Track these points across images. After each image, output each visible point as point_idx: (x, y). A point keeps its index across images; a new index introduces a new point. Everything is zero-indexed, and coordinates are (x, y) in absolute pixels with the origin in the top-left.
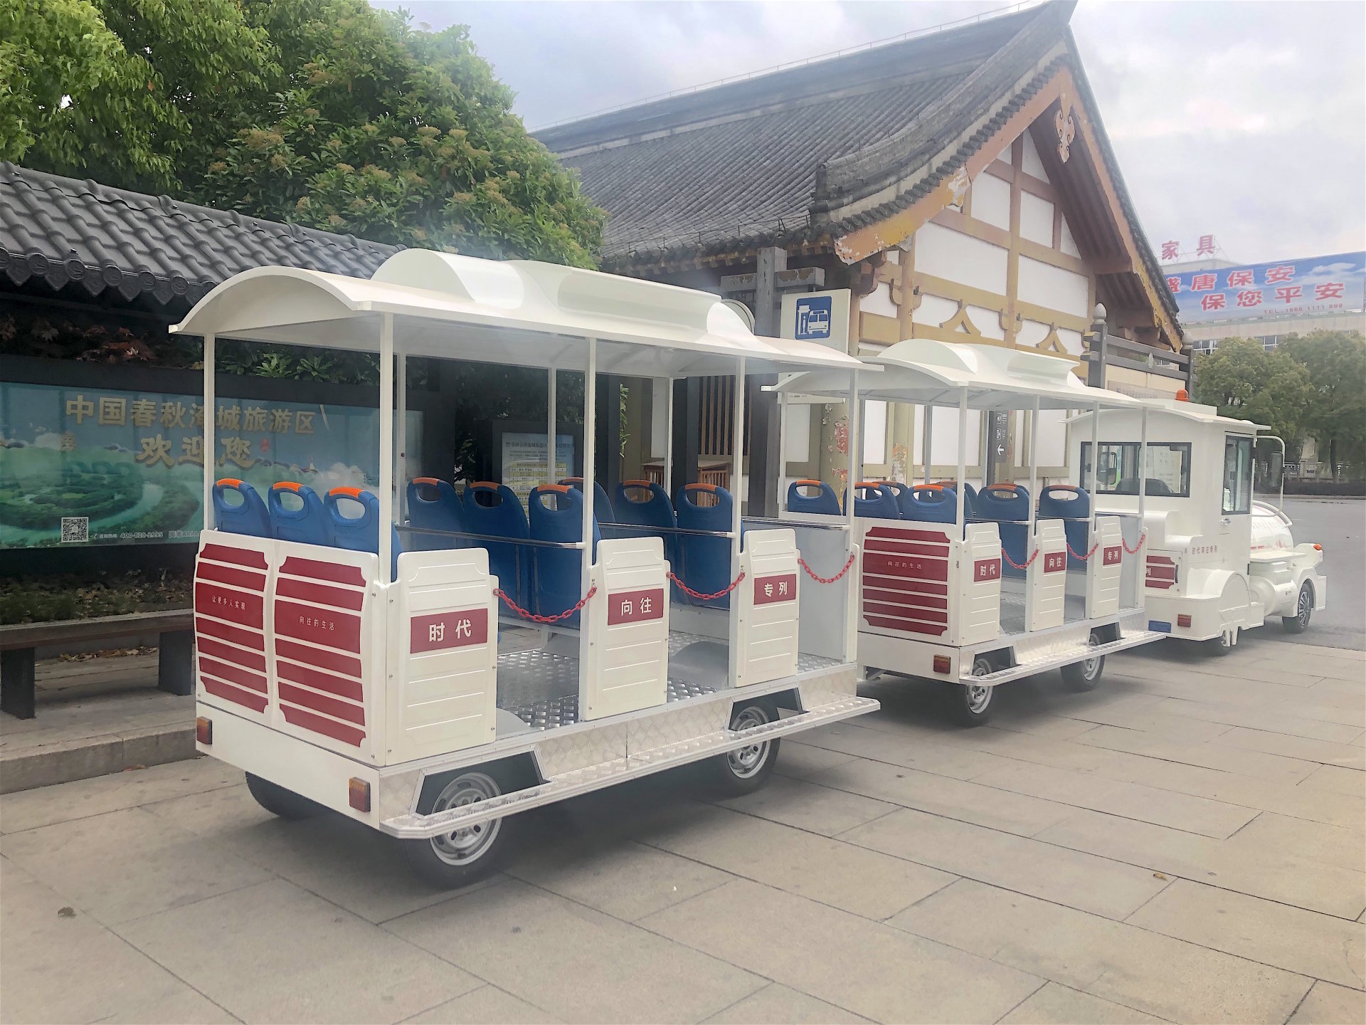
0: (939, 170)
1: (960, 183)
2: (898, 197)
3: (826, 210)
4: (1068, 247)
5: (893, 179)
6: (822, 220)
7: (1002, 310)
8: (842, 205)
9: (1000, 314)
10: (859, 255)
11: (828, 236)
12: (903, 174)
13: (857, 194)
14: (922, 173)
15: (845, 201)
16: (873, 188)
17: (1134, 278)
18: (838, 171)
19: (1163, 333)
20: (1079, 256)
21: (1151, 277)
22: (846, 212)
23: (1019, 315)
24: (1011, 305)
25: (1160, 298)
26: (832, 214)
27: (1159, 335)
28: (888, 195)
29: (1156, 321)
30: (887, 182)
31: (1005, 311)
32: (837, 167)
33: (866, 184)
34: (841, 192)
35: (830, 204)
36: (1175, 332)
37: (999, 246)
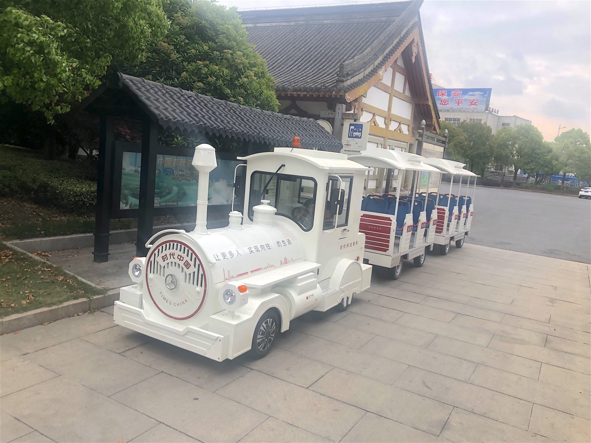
0: (376, 66)
1: (383, 71)
2: (364, 77)
3: (343, 81)
4: (407, 93)
5: (363, 70)
6: (341, 85)
7: (386, 117)
8: (348, 80)
9: (385, 118)
10: (352, 99)
11: (343, 91)
12: (366, 68)
13: (352, 76)
14: (371, 68)
15: (349, 78)
16: (357, 73)
17: (428, 106)
18: (347, 67)
19: (435, 127)
20: (410, 96)
21: (434, 106)
22: (349, 82)
23: (391, 119)
24: (389, 115)
25: (435, 114)
26: (345, 83)
27: (433, 128)
28: (361, 76)
29: (433, 122)
30: (361, 71)
31: (387, 117)
32: (347, 65)
33: (355, 72)
34: (348, 75)
35: (344, 79)
36: (438, 126)
37: (387, 92)
